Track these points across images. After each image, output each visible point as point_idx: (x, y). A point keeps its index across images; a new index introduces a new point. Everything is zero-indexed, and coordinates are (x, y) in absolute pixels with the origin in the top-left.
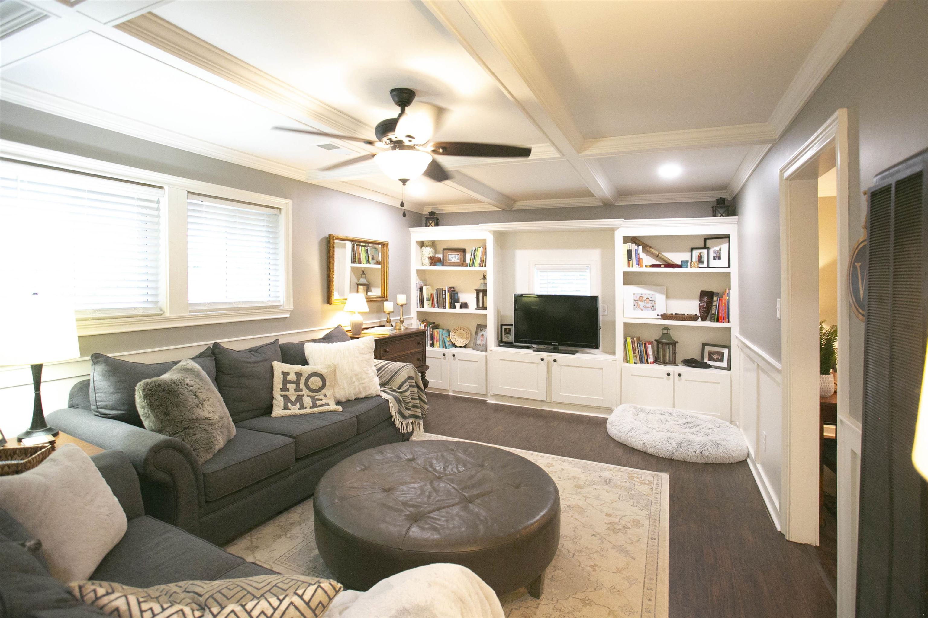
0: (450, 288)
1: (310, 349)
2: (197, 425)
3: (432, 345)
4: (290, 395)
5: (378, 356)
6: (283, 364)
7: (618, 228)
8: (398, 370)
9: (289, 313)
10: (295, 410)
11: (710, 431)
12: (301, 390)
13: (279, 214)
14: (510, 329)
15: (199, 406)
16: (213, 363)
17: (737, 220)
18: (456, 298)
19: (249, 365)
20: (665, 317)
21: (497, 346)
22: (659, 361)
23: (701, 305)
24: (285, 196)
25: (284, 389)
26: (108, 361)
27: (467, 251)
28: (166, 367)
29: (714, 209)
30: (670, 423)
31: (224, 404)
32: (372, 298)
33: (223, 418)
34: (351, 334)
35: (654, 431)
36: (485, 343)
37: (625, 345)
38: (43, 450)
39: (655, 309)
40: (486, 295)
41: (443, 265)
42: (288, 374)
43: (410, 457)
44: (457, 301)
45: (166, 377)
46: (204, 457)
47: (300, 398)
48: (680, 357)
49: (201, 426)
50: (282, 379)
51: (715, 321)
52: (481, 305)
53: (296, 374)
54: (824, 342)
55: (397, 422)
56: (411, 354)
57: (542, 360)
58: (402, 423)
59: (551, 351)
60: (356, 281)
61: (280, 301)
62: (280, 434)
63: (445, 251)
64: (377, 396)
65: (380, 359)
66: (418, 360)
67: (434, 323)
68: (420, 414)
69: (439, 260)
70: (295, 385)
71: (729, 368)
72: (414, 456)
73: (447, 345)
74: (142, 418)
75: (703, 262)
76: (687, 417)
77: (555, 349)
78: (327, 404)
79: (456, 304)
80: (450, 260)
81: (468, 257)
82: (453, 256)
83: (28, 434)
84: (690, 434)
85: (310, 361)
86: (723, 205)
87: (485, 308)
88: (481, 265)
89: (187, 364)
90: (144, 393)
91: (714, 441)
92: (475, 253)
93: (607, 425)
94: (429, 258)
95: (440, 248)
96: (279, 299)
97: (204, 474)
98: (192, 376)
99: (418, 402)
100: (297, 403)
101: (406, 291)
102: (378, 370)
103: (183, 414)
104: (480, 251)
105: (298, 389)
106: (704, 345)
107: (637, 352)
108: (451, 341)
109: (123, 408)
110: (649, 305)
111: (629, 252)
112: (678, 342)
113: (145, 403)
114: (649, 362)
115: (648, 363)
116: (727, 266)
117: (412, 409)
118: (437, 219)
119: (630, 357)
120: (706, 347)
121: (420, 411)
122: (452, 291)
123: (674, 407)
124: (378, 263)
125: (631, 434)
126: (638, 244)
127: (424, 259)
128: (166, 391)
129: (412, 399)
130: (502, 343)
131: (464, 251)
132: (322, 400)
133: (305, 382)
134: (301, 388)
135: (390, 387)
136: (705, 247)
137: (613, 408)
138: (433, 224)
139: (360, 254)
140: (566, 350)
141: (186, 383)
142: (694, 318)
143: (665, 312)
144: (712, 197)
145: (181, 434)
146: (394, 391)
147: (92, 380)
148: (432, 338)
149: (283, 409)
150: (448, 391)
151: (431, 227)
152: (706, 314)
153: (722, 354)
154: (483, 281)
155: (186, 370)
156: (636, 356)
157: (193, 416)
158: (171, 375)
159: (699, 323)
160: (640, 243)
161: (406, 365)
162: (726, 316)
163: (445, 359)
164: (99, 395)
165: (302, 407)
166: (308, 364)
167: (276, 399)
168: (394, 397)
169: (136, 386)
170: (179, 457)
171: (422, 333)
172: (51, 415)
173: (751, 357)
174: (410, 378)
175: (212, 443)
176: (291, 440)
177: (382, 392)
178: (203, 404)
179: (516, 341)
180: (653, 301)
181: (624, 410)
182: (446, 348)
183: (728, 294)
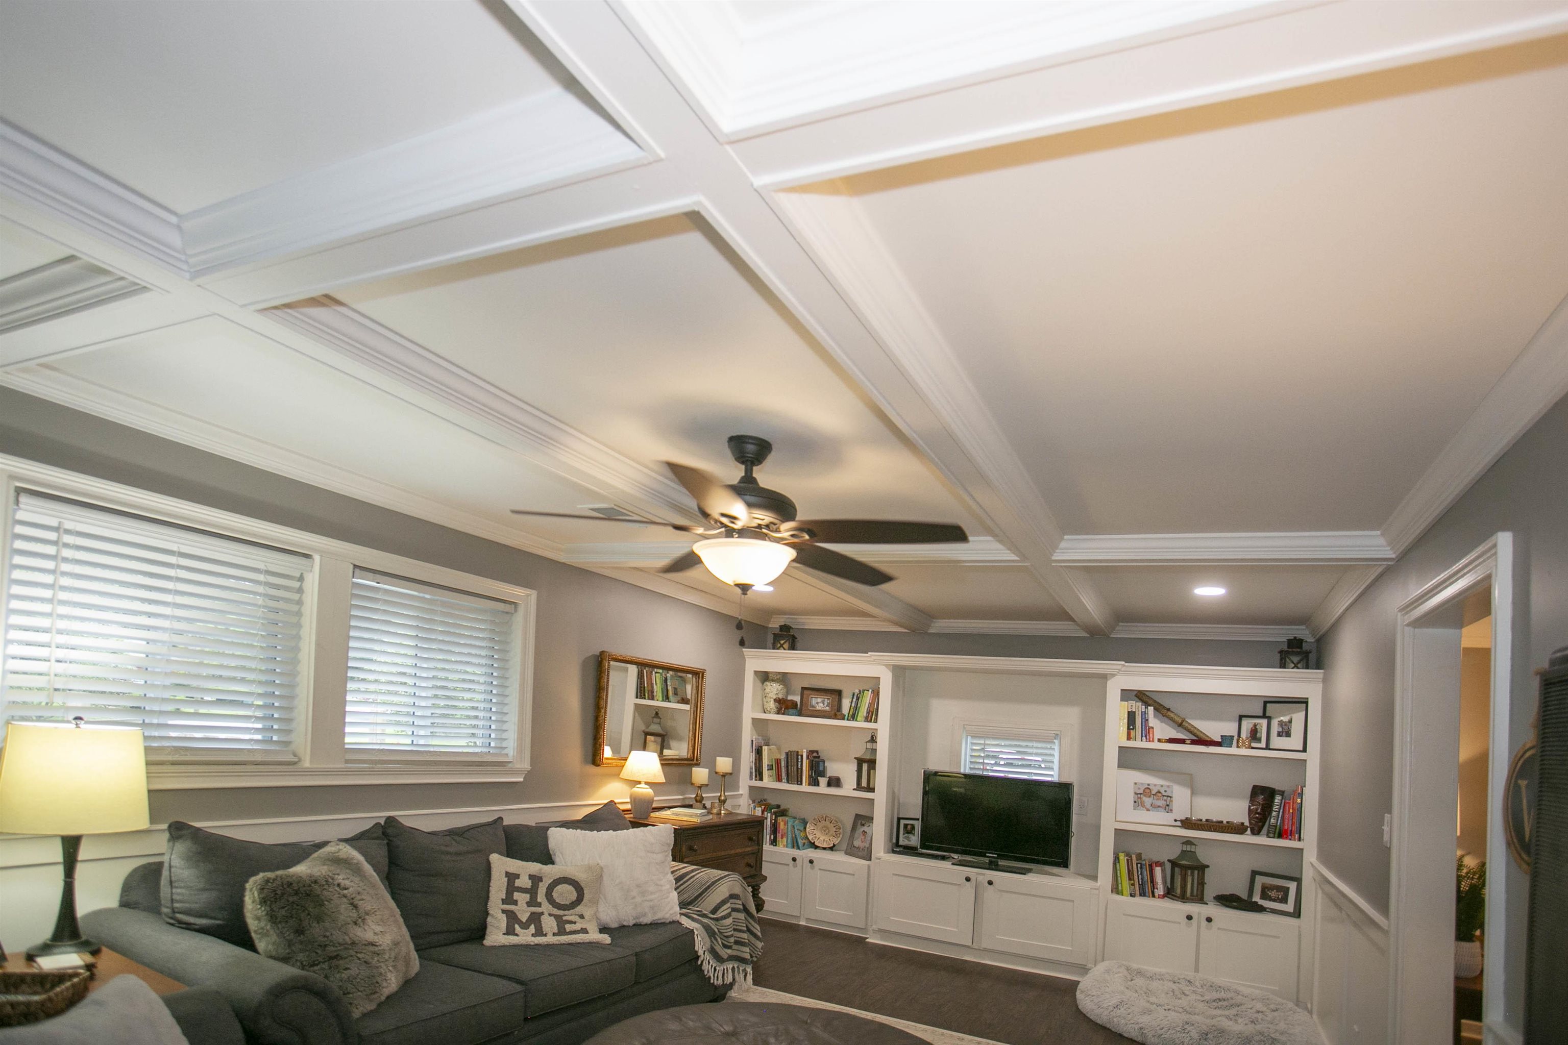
0: (812, 752)
1: (558, 838)
2: (352, 953)
3: (774, 842)
4: (519, 911)
5: (678, 855)
6: (509, 859)
7: (1114, 675)
8: (713, 883)
9: (524, 776)
10: (525, 937)
11: (1260, 1016)
12: (539, 905)
13: (513, 612)
14: (913, 827)
15: (358, 923)
16: (384, 852)
17: (1321, 676)
18: (821, 768)
19: (448, 857)
20: (1187, 823)
21: (889, 853)
22: (1173, 895)
23: (1252, 808)
24: (526, 584)
25: (509, 899)
26: (196, 834)
27: (844, 694)
28: (300, 852)
29: (1283, 656)
30: (1189, 998)
31: (401, 920)
32: (672, 759)
33: (398, 943)
34: (632, 815)
35: (1160, 1010)
36: (867, 845)
37: (1115, 864)
38: (76, 980)
39: (1171, 810)
40: (874, 768)
41: (800, 714)
42: (517, 876)
43: (728, 1028)
44: (823, 774)
45: (301, 869)
46: (360, 1007)
47: (535, 919)
48: (1210, 892)
49: (359, 955)
50: (506, 884)
51: (1276, 835)
52: (864, 783)
53: (531, 877)
54: (1465, 886)
55: (705, 967)
56: (737, 855)
57: (968, 879)
58: (715, 969)
59: (984, 866)
60: (643, 728)
61: (507, 754)
62: (499, 976)
63: (806, 692)
64: (673, 922)
65: (681, 861)
66: (749, 865)
67: (778, 806)
68: (748, 956)
69: (794, 705)
70: (528, 896)
71: (1297, 914)
72: (736, 1027)
73: (800, 845)
74: (253, 935)
75: (1259, 740)
76: (1219, 988)
77: (991, 863)
78: (584, 931)
79: (819, 778)
80: (813, 707)
81: (846, 704)
82: (819, 700)
83: (46, 949)
84: (1224, 1019)
85: (557, 859)
86: (1299, 650)
87: (872, 790)
88: (868, 719)
89: (340, 850)
90: (261, 896)
91: (1266, 1035)
92: (858, 699)
93: (1078, 993)
94: (775, 700)
95: (797, 686)
96: (505, 751)
97: (359, 1036)
98: (347, 871)
99: (745, 936)
100: (530, 925)
101: (733, 752)
102: (677, 880)
103: (328, 934)
104: (867, 698)
105: (533, 902)
106: (1254, 873)
107: (1136, 877)
108: (807, 838)
109: (220, 916)
110: (1161, 803)
111: (1131, 716)
112: (1208, 866)
113: (261, 912)
114: (1156, 895)
115: (1154, 896)
116: (1301, 749)
117: (735, 947)
118: (794, 638)
119: (1124, 886)
120: (1258, 878)
121: (748, 951)
122: (815, 757)
123: (1197, 970)
124: (684, 701)
125: (1119, 1011)
126: (1147, 704)
127: (767, 702)
128: (301, 895)
129: (735, 930)
130: (897, 848)
131: (839, 693)
132: (575, 923)
133: (547, 892)
134: (539, 900)
135: (698, 909)
136: (1264, 716)
137: (1089, 966)
138: (786, 646)
139: (652, 684)
140: (1009, 867)
141: (336, 883)
142: (1239, 829)
143: (1189, 816)
144: (1281, 635)
145: (324, 966)
146: (705, 916)
147: (166, 865)
148: (775, 829)
149: (504, 934)
150: (798, 917)
151: (782, 651)
152: (1260, 824)
153: (1286, 890)
154: (869, 745)
155: (337, 861)
156: (1133, 885)
157: (347, 938)
158: (309, 868)
159: (1248, 838)
160: (1150, 702)
161: (729, 875)
162: (1294, 829)
163: (795, 866)
164: (179, 891)
165: (539, 932)
166: (553, 863)
167: (493, 916)
168: (703, 926)
169: (247, 881)
170: (316, 1004)
171: (757, 823)
172: (87, 916)
173: (1336, 900)
174: (733, 896)
175: (377, 985)
176: (519, 988)
177: (683, 916)
178: (364, 919)
179: (923, 846)
180: (1168, 796)
181: (1108, 971)
182: (798, 848)
183: (1301, 795)
